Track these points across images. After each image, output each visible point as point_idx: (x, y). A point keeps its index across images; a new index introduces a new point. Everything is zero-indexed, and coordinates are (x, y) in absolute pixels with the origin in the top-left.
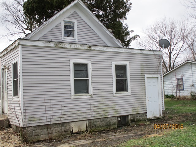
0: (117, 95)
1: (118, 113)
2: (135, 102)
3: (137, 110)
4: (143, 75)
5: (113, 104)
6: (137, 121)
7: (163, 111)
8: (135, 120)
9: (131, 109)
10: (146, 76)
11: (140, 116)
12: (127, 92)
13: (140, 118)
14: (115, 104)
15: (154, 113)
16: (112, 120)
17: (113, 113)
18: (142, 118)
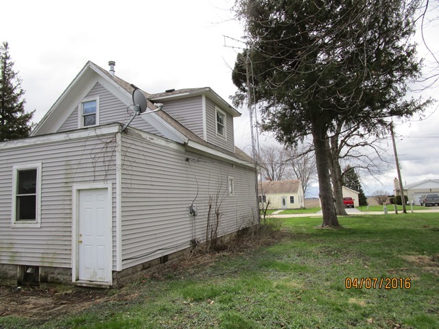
0: (17, 226)
1: (16, 259)
2: (49, 242)
3: (50, 260)
4: (69, 185)
5: (10, 241)
6: (52, 282)
7: (113, 272)
8: (49, 278)
9: (40, 255)
10: (76, 187)
11: (59, 274)
12: (34, 222)
13: (59, 276)
14: (13, 242)
15: (95, 273)
16: (9, 270)
17: (9, 258)
18: (64, 279)
